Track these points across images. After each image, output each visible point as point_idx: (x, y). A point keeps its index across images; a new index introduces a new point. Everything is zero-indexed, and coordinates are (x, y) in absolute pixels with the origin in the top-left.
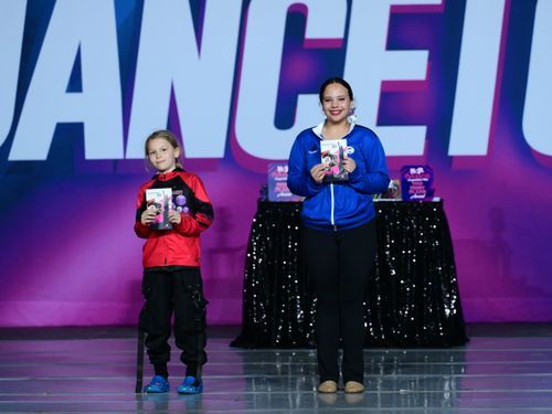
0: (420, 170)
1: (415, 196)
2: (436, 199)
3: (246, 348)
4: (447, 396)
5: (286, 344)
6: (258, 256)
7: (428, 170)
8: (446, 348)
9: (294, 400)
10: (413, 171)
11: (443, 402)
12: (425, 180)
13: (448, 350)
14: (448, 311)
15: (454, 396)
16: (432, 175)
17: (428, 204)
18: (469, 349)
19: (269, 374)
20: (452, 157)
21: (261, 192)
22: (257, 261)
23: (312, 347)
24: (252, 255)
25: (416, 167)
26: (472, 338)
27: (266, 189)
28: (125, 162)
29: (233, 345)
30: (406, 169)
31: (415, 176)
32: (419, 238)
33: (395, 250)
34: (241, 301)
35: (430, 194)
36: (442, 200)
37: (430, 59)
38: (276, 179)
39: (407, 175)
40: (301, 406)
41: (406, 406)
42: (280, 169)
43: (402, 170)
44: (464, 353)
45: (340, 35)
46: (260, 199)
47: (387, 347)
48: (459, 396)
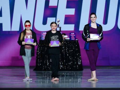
0: (73, 34)
1: (72, 39)
2: (77, 40)
3: (37, 71)
4: (79, 81)
5: (45, 70)
6: (39, 52)
7: (75, 34)
8: (79, 71)
9: (47, 82)
10: (72, 34)
11: (78, 83)
12: (75, 36)
13: (79, 72)
14: (79, 63)
15: (80, 81)
16: (76, 35)
17: (75, 41)
18: (83, 71)
19: (42, 76)
20: (80, 31)
21: (40, 38)
22: (39, 53)
23: (51, 71)
24: (38, 51)
25: (73, 33)
26: (84, 69)
27: (41, 37)
28: (11, 31)
29: (34, 70)
30: (70, 33)
31: (72, 35)
32: (73, 48)
33: (68, 50)
34: (35, 61)
35: (75, 39)
36: (78, 40)
37: (75, 10)
38: (43, 35)
39: (71, 35)
40: (48, 83)
41: (70, 83)
42: (44, 33)
43: (70, 34)
44: (82, 72)
45: (56, 5)
46: (39, 40)
47: (66, 71)
48: (81, 81)
